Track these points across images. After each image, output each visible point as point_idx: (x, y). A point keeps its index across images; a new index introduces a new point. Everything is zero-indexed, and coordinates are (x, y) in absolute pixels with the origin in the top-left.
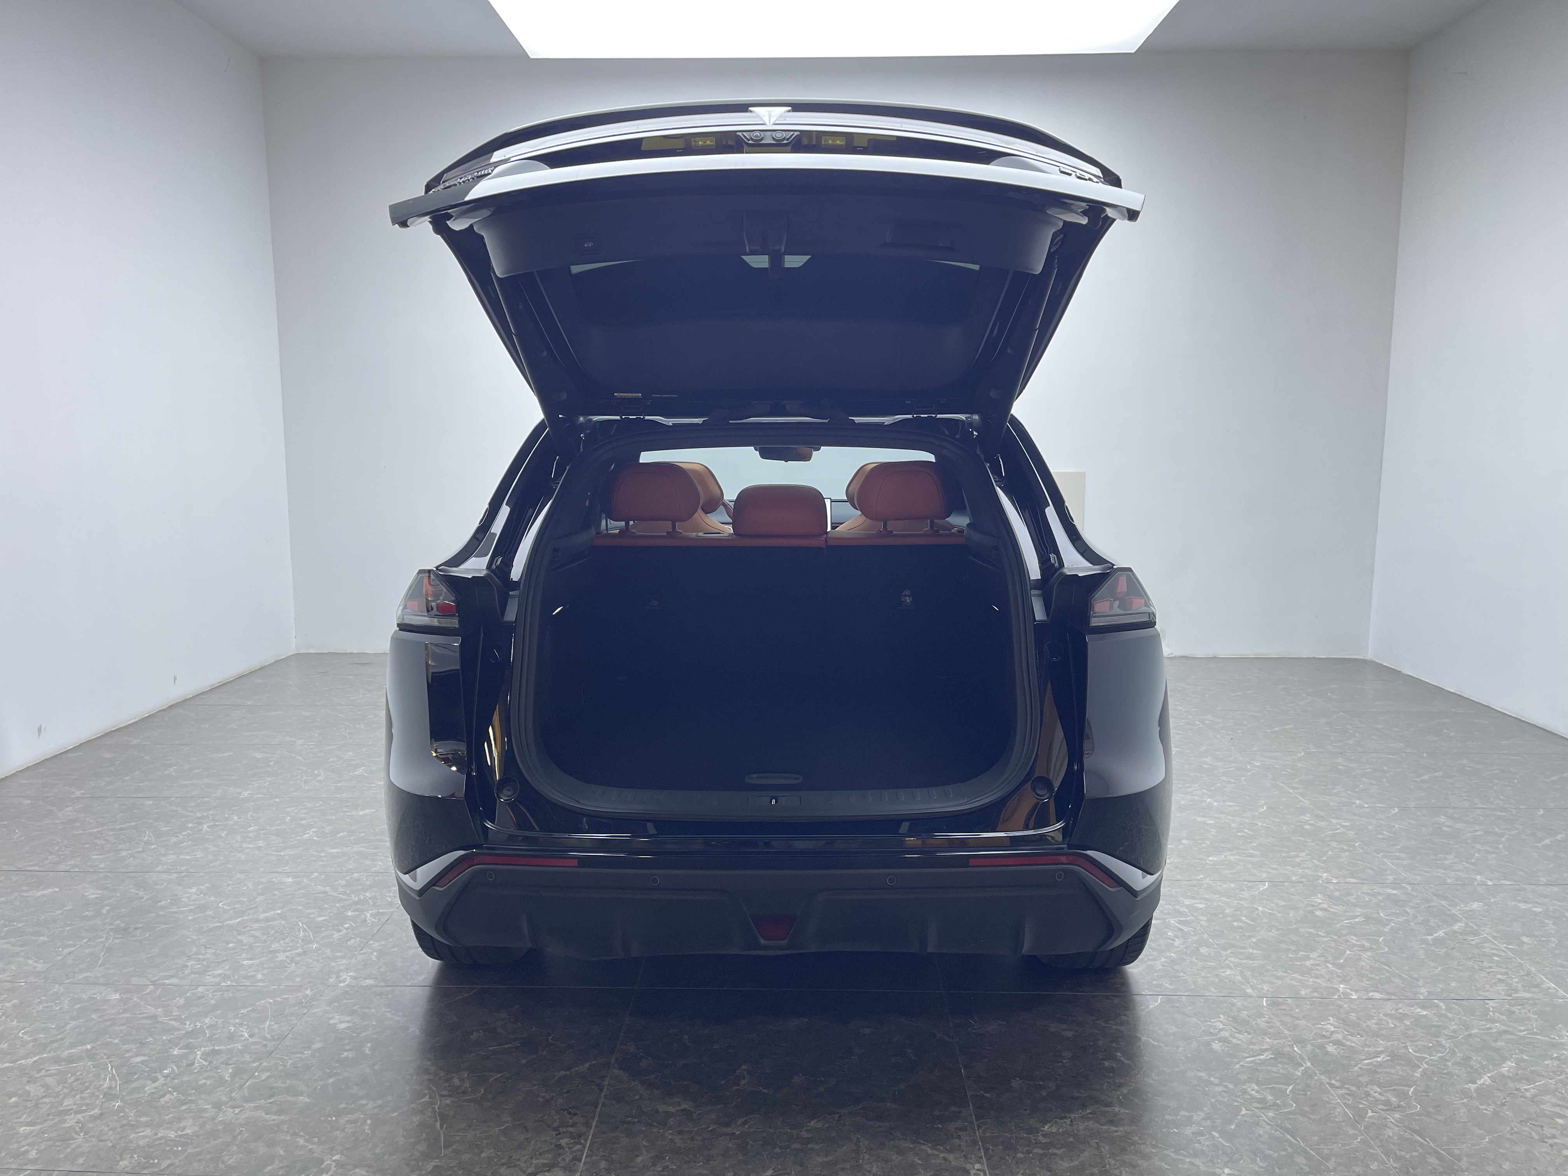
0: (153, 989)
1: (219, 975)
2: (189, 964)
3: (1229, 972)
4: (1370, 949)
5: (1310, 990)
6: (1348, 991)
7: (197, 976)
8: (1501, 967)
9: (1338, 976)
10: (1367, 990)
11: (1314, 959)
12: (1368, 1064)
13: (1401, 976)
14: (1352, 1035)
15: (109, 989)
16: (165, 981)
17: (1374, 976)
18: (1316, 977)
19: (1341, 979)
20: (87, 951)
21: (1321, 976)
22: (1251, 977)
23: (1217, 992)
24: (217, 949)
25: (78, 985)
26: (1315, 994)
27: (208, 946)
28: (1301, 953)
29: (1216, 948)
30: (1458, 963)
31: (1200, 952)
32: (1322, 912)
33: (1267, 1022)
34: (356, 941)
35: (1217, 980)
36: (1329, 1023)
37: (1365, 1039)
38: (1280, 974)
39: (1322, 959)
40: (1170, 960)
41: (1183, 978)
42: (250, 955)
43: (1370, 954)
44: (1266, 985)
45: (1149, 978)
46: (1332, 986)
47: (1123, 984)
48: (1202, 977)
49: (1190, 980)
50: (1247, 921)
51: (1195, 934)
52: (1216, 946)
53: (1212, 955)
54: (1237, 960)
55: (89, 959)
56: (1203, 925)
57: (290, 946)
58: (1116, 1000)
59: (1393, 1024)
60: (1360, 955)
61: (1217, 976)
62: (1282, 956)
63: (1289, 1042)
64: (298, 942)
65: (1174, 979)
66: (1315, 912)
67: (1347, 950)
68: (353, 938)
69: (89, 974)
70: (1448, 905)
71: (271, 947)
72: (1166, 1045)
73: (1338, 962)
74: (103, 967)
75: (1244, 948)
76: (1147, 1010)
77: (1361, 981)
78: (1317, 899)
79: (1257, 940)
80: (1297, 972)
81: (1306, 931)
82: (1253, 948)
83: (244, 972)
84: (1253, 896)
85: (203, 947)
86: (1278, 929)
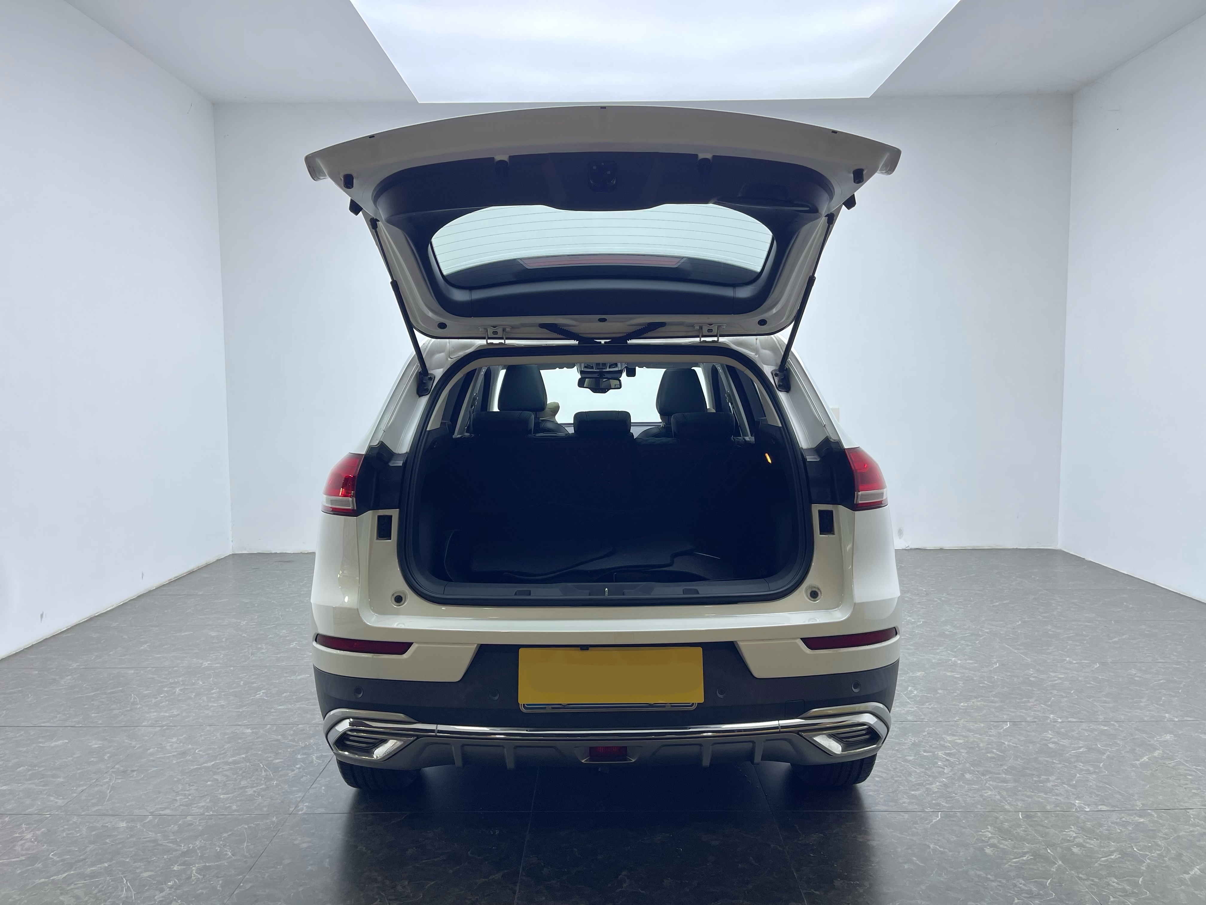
0: (152, 821)
1: (203, 807)
2: (178, 798)
3: (990, 793)
4: (1094, 773)
5: (1053, 805)
6: (1082, 805)
7: (186, 807)
8: (1195, 784)
9: (1073, 794)
10: (1096, 805)
11: (1053, 781)
12: (1104, 861)
13: (1120, 792)
14: (1090, 839)
15: (117, 822)
16: (162, 813)
17: (1100, 793)
18: (1057, 795)
19: (1075, 796)
20: (96, 789)
21: (1060, 795)
22: (1007, 796)
24: (198, 787)
25: (92, 819)
27: (191, 784)
28: (1042, 777)
29: (977, 775)
30: (1162, 781)
31: (966, 778)
32: (1054, 745)
33: (1024, 831)
34: (307, 778)
35: (981, 799)
36: (1071, 831)
37: (1100, 842)
38: (1029, 793)
39: (1059, 780)
40: (943, 784)
41: (955, 798)
42: (225, 791)
43: (1094, 776)
44: (1020, 802)
45: (929, 798)
46: (1069, 802)
47: (910, 803)
48: (970, 797)
49: (960, 799)
50: (998, 753)
51: (960, 764)
52: (977, 773)
53: (975, 779)
54: (994, 783)
55: (98, 796)
56: (965, 756)
57: (256, 783)
58: (906, 816)
59: (1119, 829)
60: (1087, 778)
61: (981, 796)
62: (1028, 780)
63: (1043, 845)
64: (261, 779)
65: (949, 799)
66: (1049, 745)
67: (1078, 774)
68: (305, 776)
69: (100, 807)
70: (1147, 737)
71: (241, 784)
72: (950, 851)
73: (1071, 783)
74: (110, 802)
75: (999, 774)
76: (931, 823)
77: (1091, 797)
78: (1049, 735)
79: (1008, 767)
80: (1042, 792)
81: (1044, 760)
82: (1006, 774)
83: (222, 804)
84: (1000, 733)
85: (187, 785)
86: (1023, 759)
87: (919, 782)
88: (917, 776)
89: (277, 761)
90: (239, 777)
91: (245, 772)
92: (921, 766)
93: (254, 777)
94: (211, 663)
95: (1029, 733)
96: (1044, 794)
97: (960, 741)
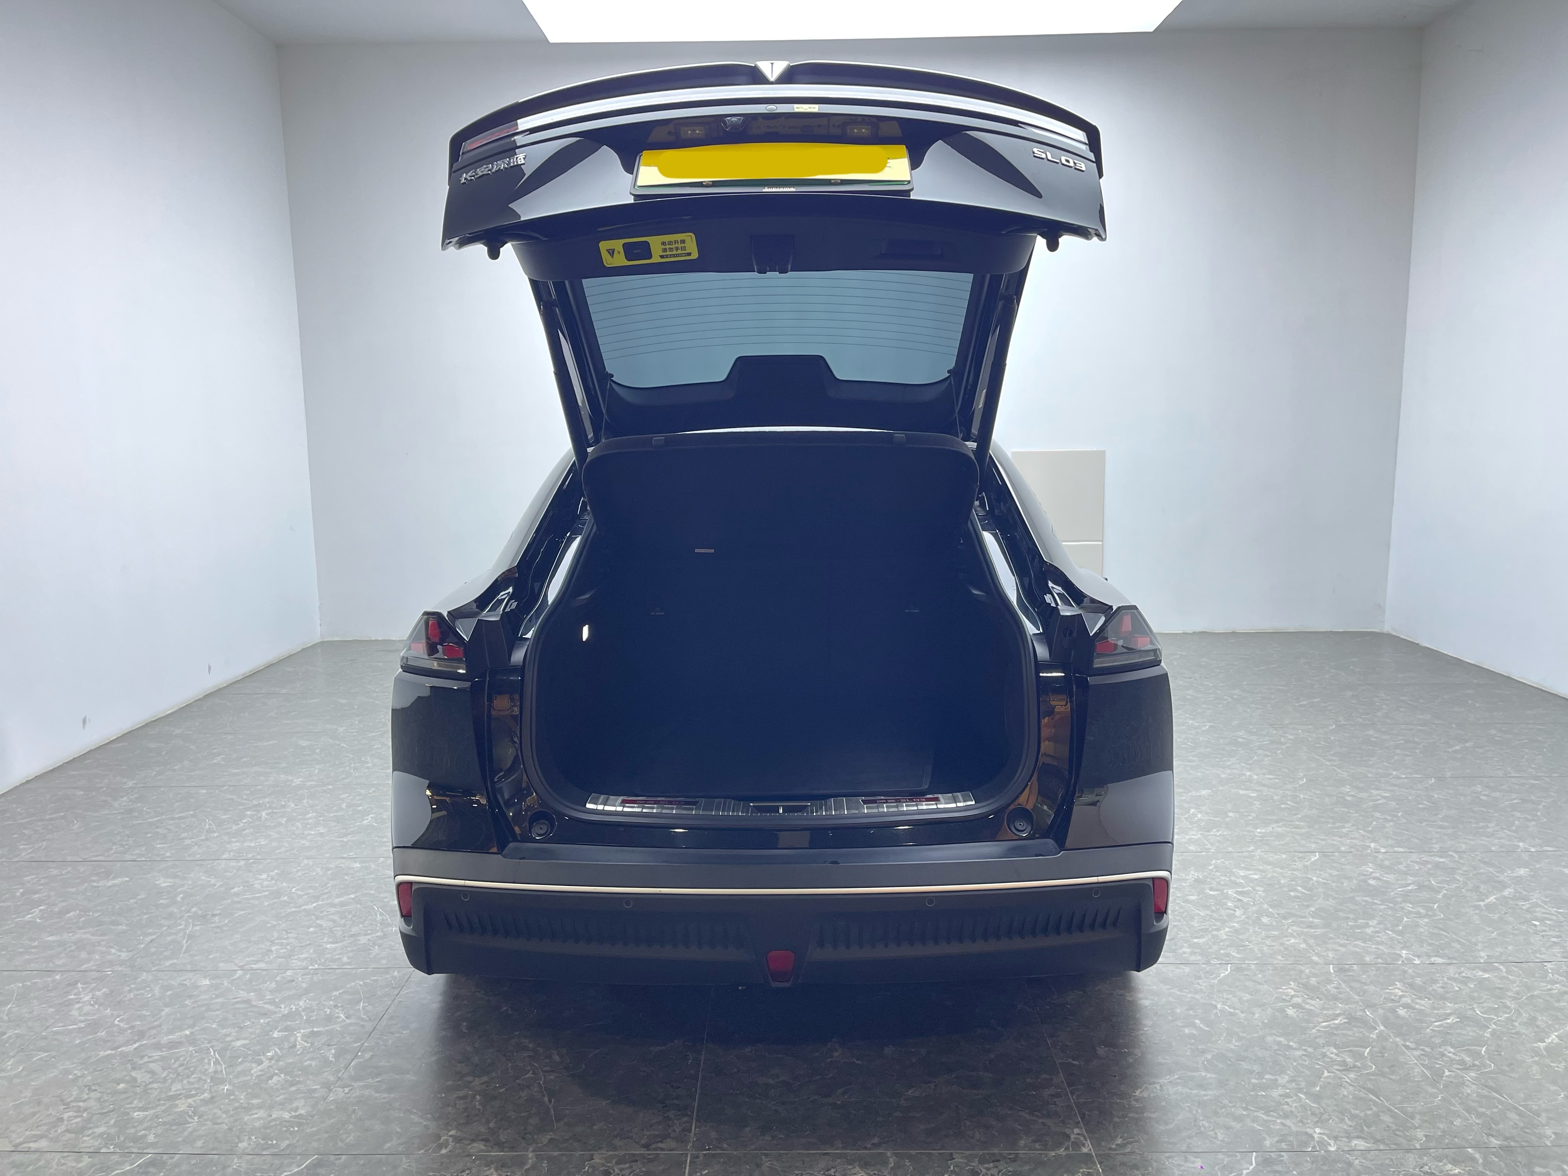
0: (242, 974)
1: (305, 959)
2: (273, 948)
3: (1293, 941)
4: (1426, 916)
5: (1374, 956)
6: (1411, 956)
7: (284, 960)
8: (1555, 931)
9: (1399, 942)
10: (1429, 956)
11: (1373, 927)
12: (1438, 1026)
13: (1460, 941)
14: (1420, 998)
15: (198, 976)
16: (253, 966)
17: (1433, 942)
18: (1378, 944)
19: (1402, 946)
20: (169, 939)
21: (1381, 943)
22: (1314, 945)
24: (298, 934)
25: (166, 973)
27: (289, 931)
28: (1360, 921)
29: (1277, 918)
30: (1513, 927)
31: (1263, 922)
32: (1375, 881)
33: (1336, 988)
35: (1282, 948)
36: (1396, 988)
37: (1433, 1002)
38: (1342, 942)
39: (1382, 926)
40: (1234, 930)
41: (1249, 947)
42: (332, 939)
43: (1426, 920)
44: (1331, 952)
45: (1216, 947)
46: (1394, 952)
47: (1192, 953)
48: (1267, 946)
49: (1256, 949)
50: (1303, 891)
51: (1254, 905)
52: (1276, 916)
53: (1275, 924)
54: (1299, 929)
55: (172, 947)
56: (1261, 895)
57: (372, 930)
58: (1187, 969)
59: (1458, 987)
60: (1417, 922)
61: (1282, 944)
62: (1342, 925)
63: (1361, 1006)
64: (378, 925)
65: (1241, 948)
66: (1368, 881)
67: (1405, 918)
69: (175, 961)
70: (1495, 872)
71: (351, 931)
72: (1242, 1012)
73: (1397, 929)
74: (187, 954)
75: (1305, 917)
76: (1218, 978)
77: (1422, 946)
78: (1368, 869)
79: (1316, 909)
80: (1359, 939)
81: (1362, 900)
82: (1313, 917)
83: (330, 955)
84: (1306, 867)
85: (284, 932)
86: (1335, 899)
87: (1203, 927)
88: (1201, 920)
90: (349, 923)
91: (356, 916)
92: (1206, 907)
93: (369, 922)
94: (303, 780)
95: (1343, 867)
96: (1363, 942)
97: (1256, 877)
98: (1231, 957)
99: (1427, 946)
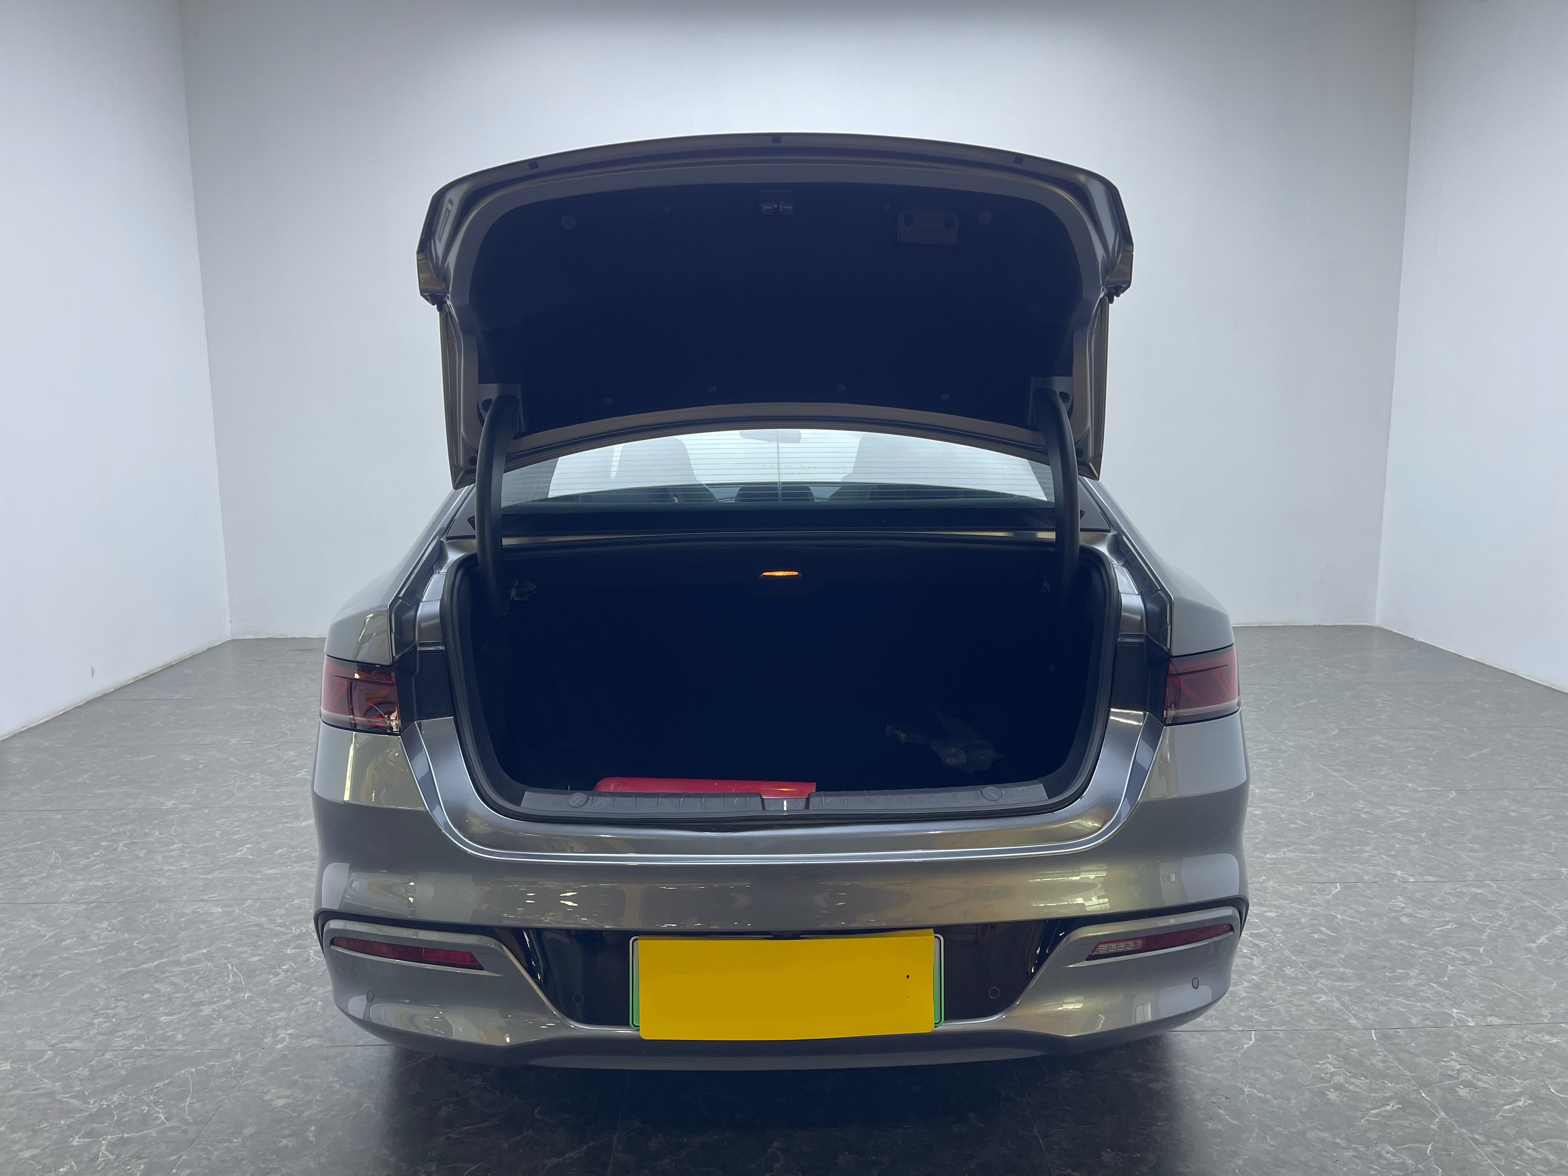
1: (131, 1036)
2: (96, 1021)
3: (1324, 998)
4: (1473, 963)
5: (1421, 1018)
6: (1464, 1016)
7: (105, 1037)
9: (1447, 998)
10: (1483, 1015)
11: (1415, 978)
12: (1510, 1111)
13: (1516, 995)
14: (1482, 1073)
16: (64, 1046)
17: (1486, 996)
18: (1423, 1001)
19: (1451, 1002)
21: (1427, 999)
22: (1350, 1004)
23: (1317, 1025)
24: (129, 1002)
26: (1428, 1023)
27: (119, 998)
28: (1398, 971)
29: (1302, 968)
31: (1286, 974)
32: (1409, 918)
33: (1382, 1061)
34: (297, 987)
35: (1313, 1009)
36: (1452, 1059)
37: (1498, 1077)
38: (1382, 998)
39: (1424, 977)
40: (1254, 985)
41: (1274, 1007)
42: (169, 1009)
43: (1473, 968)
44: (1371, 1013)
45: (1234, 1008)
46: (1443, 1011)
48: (1295, 1005)
49: (1282, 1010)
50: (1328, 932)
51: (1274, 951)
52: (1301, 965)
53: (1300, 976)
54: (1328, 982)
56: (1280, 938)
57: (217, 996)
58: (1203, 1040)
59: (1523, 1057)
60: (1463, 971)
61: (1312, 1003)
62: (1378, 976)
63: (1414, 1085)
64: (226, 990)
65: (1264, 1009)
66: (1401, 918)
67: (1449, 966)
68: (294, 983)
70: (1542, 905)
71: (194, 998)
72: (1274, 1097)
73: (1442, 980)
75: (1334, 966)
76: (1242, 1051)
77: (1474, 1003)
78: (1398, 903)
79: (1345, 955)
80: (1401, 995)
81: (1397, 943)
82: (1344, 966)
83: (161, 1032)
84: (1327, 901)
85: (113, 999)
86: (1366, 942)
89: (255, 959)
90: (194, 987)
91: (204, 978)
93: (215, 986)
94: (177, 802)
95: (1370, 901)
96: (1405, 999)
97: (1272, 915)
98: (1254, 1021)
99: (1480, 1002)
